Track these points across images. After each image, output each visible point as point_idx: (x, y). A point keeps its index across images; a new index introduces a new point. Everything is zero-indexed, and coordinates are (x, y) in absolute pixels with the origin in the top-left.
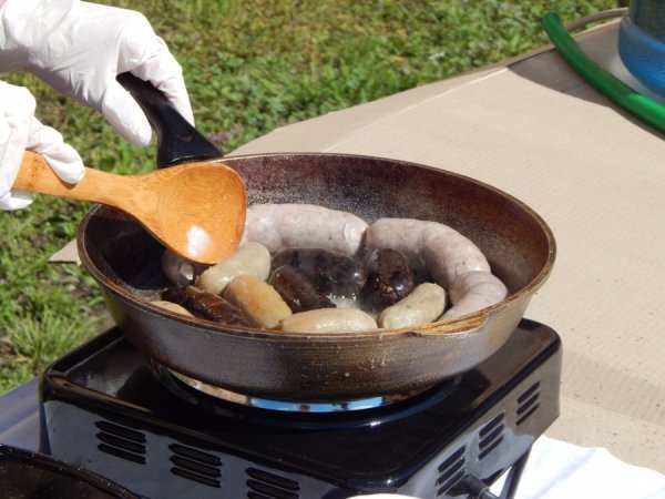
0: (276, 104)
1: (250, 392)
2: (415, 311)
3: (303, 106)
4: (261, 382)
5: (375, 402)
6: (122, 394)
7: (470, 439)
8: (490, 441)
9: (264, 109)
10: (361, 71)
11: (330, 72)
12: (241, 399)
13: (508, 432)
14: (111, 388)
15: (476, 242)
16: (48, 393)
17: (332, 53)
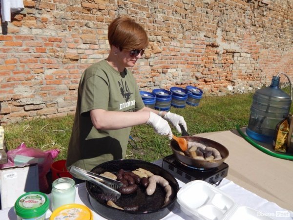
0: (202, 131)
1: (188, 165)
2: (210, 159)
3: (205, 131)
4: (189, 164)
5: (203, 169)
6: (173, 162)
7: (214, 176)
8: (217, 177)
9: (201, 131)
10: (214, 128)
11: (210, 128)
12: (187, 166)
13: (220, 176)
14: (172, 161)
15: (219, 152)
16: (164, 160)
17: (210, 125)
